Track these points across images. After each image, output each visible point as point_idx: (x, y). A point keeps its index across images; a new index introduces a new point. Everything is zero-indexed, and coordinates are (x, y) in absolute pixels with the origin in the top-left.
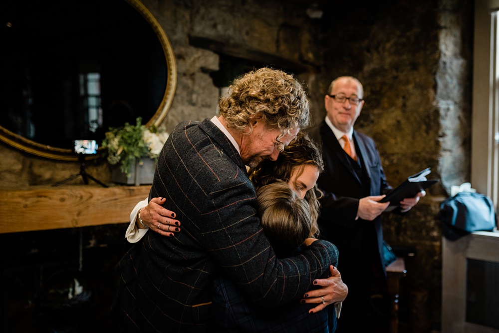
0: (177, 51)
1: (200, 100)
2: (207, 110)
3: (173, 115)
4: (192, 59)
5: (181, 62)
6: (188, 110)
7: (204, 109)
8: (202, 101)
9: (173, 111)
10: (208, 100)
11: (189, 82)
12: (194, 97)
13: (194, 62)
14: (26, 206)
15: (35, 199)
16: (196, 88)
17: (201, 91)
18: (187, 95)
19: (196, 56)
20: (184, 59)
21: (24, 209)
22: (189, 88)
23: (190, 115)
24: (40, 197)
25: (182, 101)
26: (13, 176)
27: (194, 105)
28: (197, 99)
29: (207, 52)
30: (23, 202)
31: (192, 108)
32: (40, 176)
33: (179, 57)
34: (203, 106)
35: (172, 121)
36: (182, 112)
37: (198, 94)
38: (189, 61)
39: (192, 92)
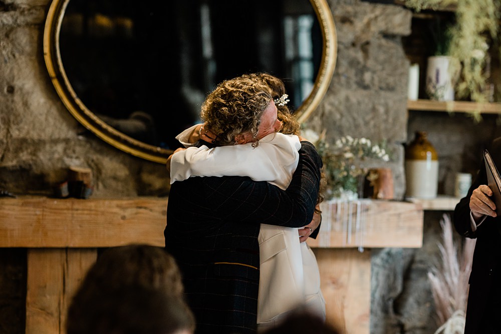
0: (339, 12)
1: (376, 79)
2: (388, 94)
3: (332, 104)
4: (365, 20)
5: (346, 27)
6: (356, 96)
7: (383, 93)
8: (380, 82)
9: (332, 99)
10: (391, 80)
11: (360, 55)
12: (367, 76)
13: (368, 25)
14: (123, 218)
15: (134, 210)
16: (370, 63)
17: (379, 67)
18: (356, 75)
19: (372, 16)
20: (351, 22)
21: (122, 221)
22: (358, 63)
23: (359, 103)
24: (140, 208)
25: (348, 83)
26: (120, 184)
27: (366, 87)
28: (373, 79)
29: (390, 9)
30: (121, 213)
31: (364, 92)
32: (150, 185)
33: (344, 20)
34: (381, 88)
35: (331, 113)
36: (347, 99)
37: (374, 72)
38: (359, 24)
39: (362, 70)
